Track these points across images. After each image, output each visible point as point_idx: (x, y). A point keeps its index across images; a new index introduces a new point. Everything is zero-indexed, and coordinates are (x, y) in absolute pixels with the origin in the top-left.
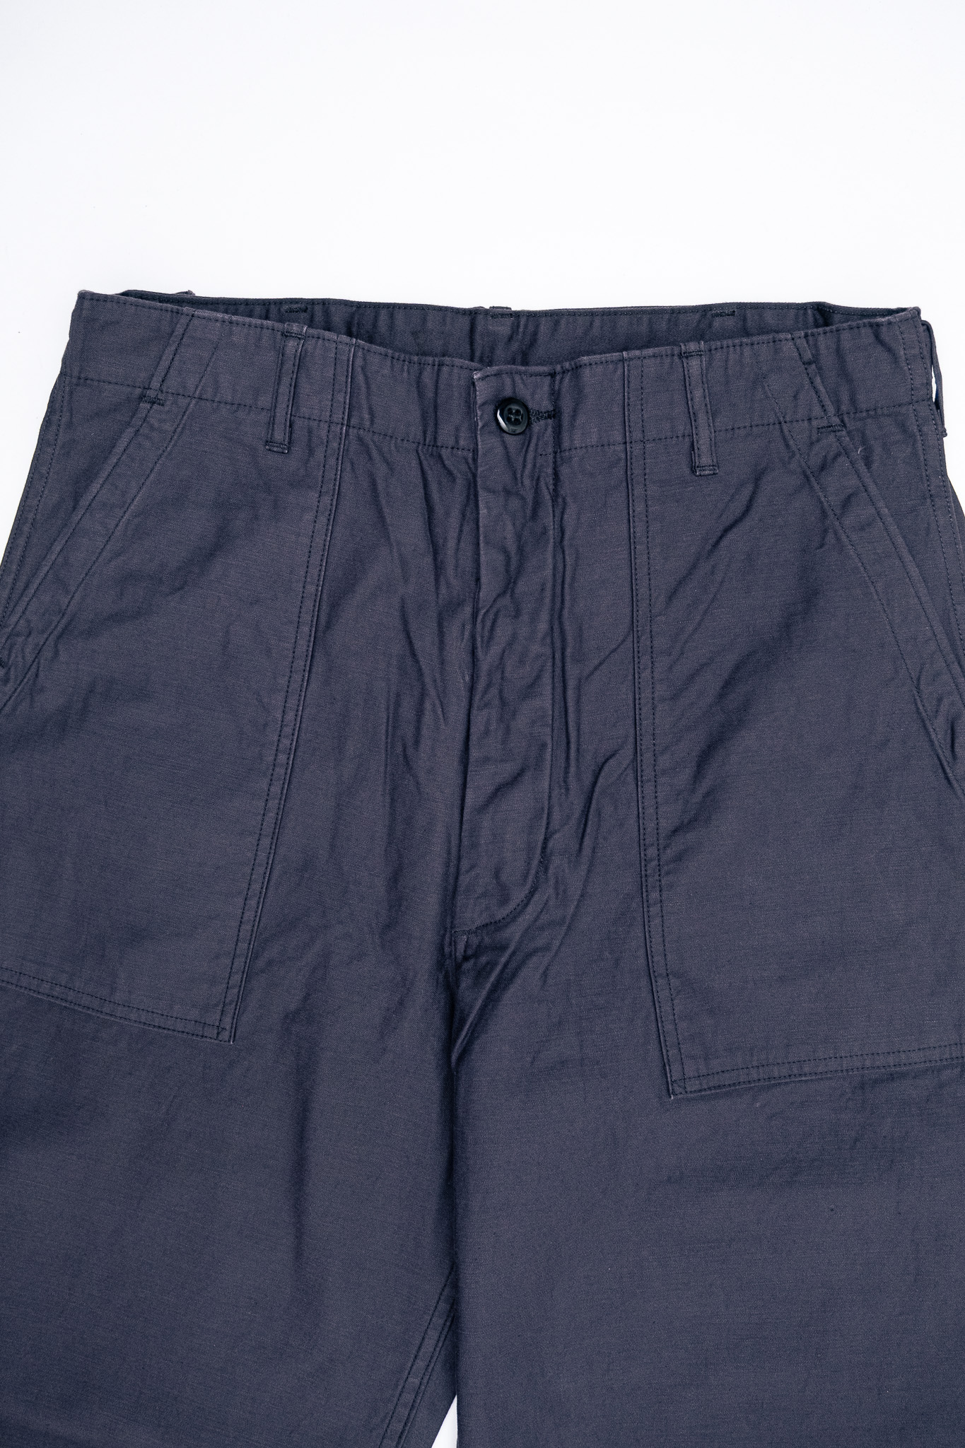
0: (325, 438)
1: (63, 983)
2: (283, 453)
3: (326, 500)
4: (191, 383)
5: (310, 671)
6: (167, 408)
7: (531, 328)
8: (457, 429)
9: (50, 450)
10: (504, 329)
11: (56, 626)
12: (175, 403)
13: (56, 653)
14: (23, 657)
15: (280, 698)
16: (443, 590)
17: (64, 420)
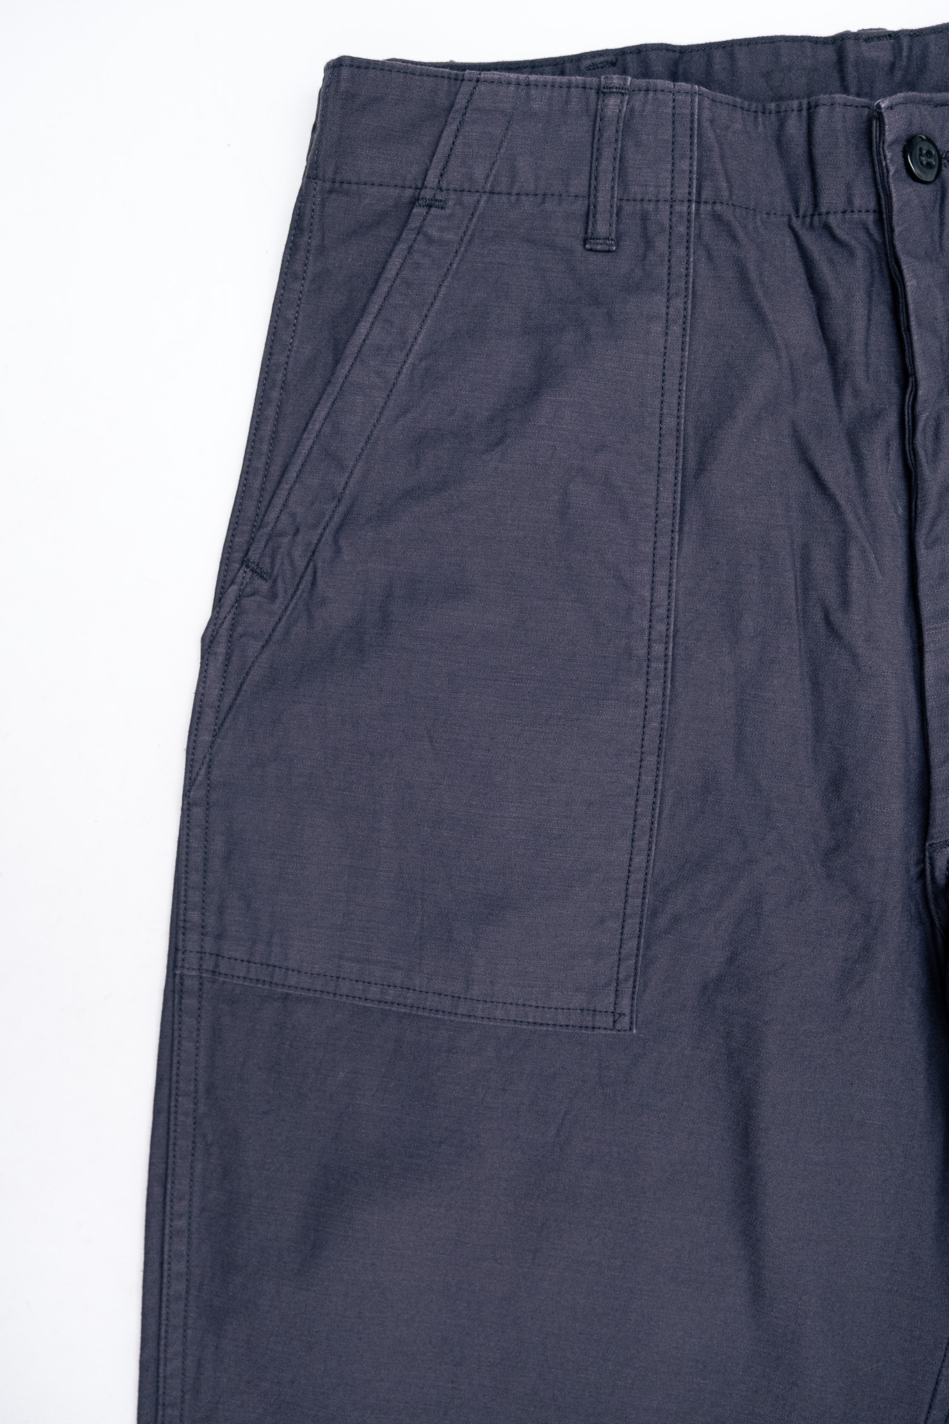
0: (667, 223)
1: (398, 982)
2: (609, 251)
3: (678, 302)
4: (479, 172)
5: (681, 531)
6: (448, 211)
7: (917, 51)
8: (849, 187)
9: (297, 286)
10: (882, 54)
11: (331, 518)
12: (459, 202)
13: (338, 550)
14: (292, 563)
15: (646, 570)
16: (848, 400)
17: (314, 243)
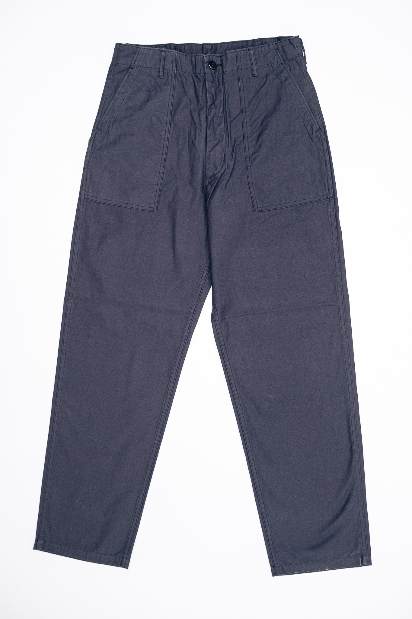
0: (171, 74)
1: (118, 201)
2: (162, 78)
3: (172, 88)
4: (141, 63)
5: (170, 126)
6: (135, 70)
7: (216, 47)
8: (201, 69)
9: (109, 81)
10: (210, 47)
11: (112, 121)
12: (137, 68)
13: (113, 126)
14: (105, 129)
15: (164, 132)
16: (199, 106)
17: (112, 74)
